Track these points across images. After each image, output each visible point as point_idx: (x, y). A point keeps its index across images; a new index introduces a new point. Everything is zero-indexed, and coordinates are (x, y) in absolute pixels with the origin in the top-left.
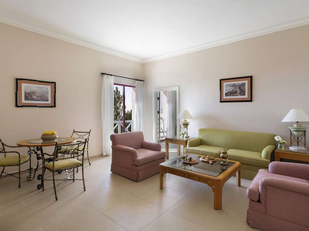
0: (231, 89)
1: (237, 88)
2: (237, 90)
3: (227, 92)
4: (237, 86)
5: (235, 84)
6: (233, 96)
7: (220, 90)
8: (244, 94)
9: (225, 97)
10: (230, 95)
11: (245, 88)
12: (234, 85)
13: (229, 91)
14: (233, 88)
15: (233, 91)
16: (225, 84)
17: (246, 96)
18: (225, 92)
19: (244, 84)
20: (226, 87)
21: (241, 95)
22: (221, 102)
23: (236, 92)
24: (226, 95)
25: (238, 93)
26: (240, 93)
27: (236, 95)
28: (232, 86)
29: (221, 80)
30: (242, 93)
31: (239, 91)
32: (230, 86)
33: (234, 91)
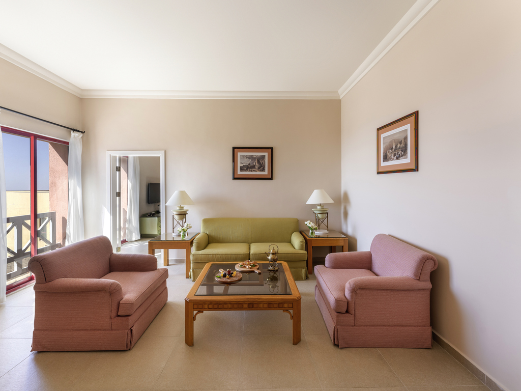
0: (247, 162)
1: (255, 160)
2: (254, 164)
3: (242, 165)
4: (255, 158)
5: (253, 155)
6: (250, 171)
7: (234, 161)
8: (263, 170)
9: (239, 172)
10: (247, 169)
11: (265, 162)
12: (251, 157)
13: (245, 164)
14: (250, 160)
15: (249, 164)
16: (240, 154)
17: (266, 173)
18: (239, 165)
19: (263, 157)
20: (241, 158)
21: (260, 171)
22: (234, 178)
23: (254, 167)
24: (242, 169)
25: (256, 167)
26: (259, 168)
27: (254, 171)
28: (249, 158)
29: (234, 148)
30: (261, 169)
31: (257, 165)
32: (247, 158)
33: (251, 165)
